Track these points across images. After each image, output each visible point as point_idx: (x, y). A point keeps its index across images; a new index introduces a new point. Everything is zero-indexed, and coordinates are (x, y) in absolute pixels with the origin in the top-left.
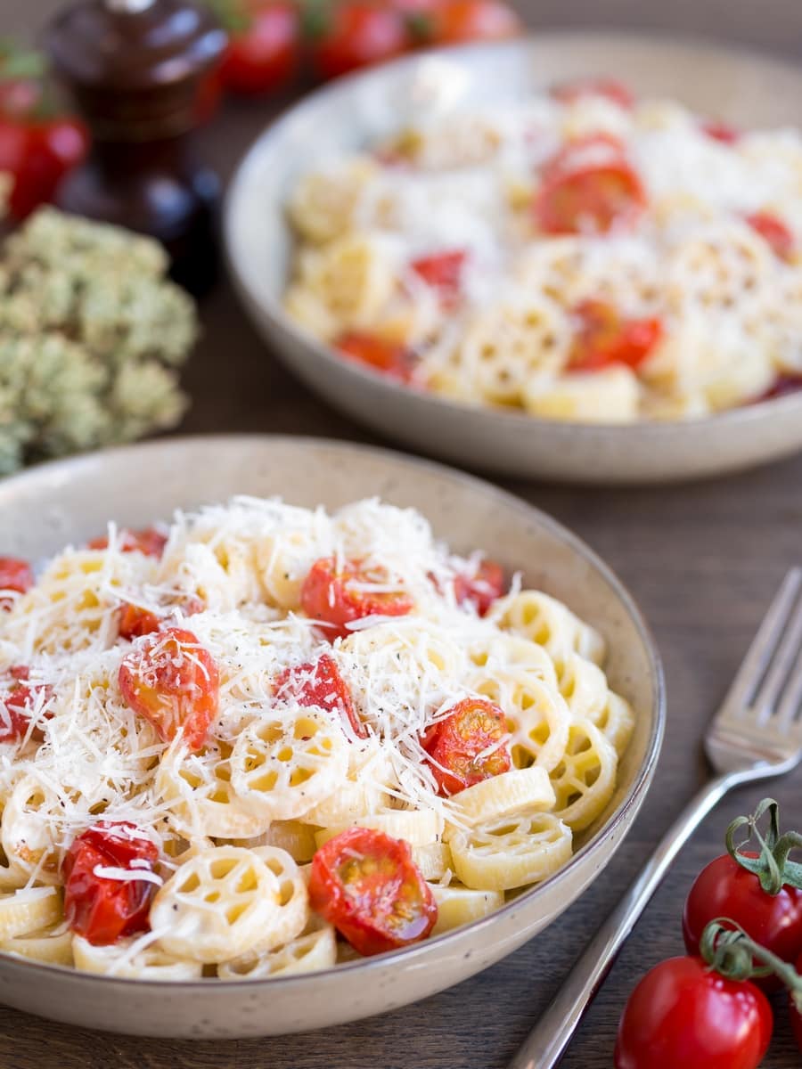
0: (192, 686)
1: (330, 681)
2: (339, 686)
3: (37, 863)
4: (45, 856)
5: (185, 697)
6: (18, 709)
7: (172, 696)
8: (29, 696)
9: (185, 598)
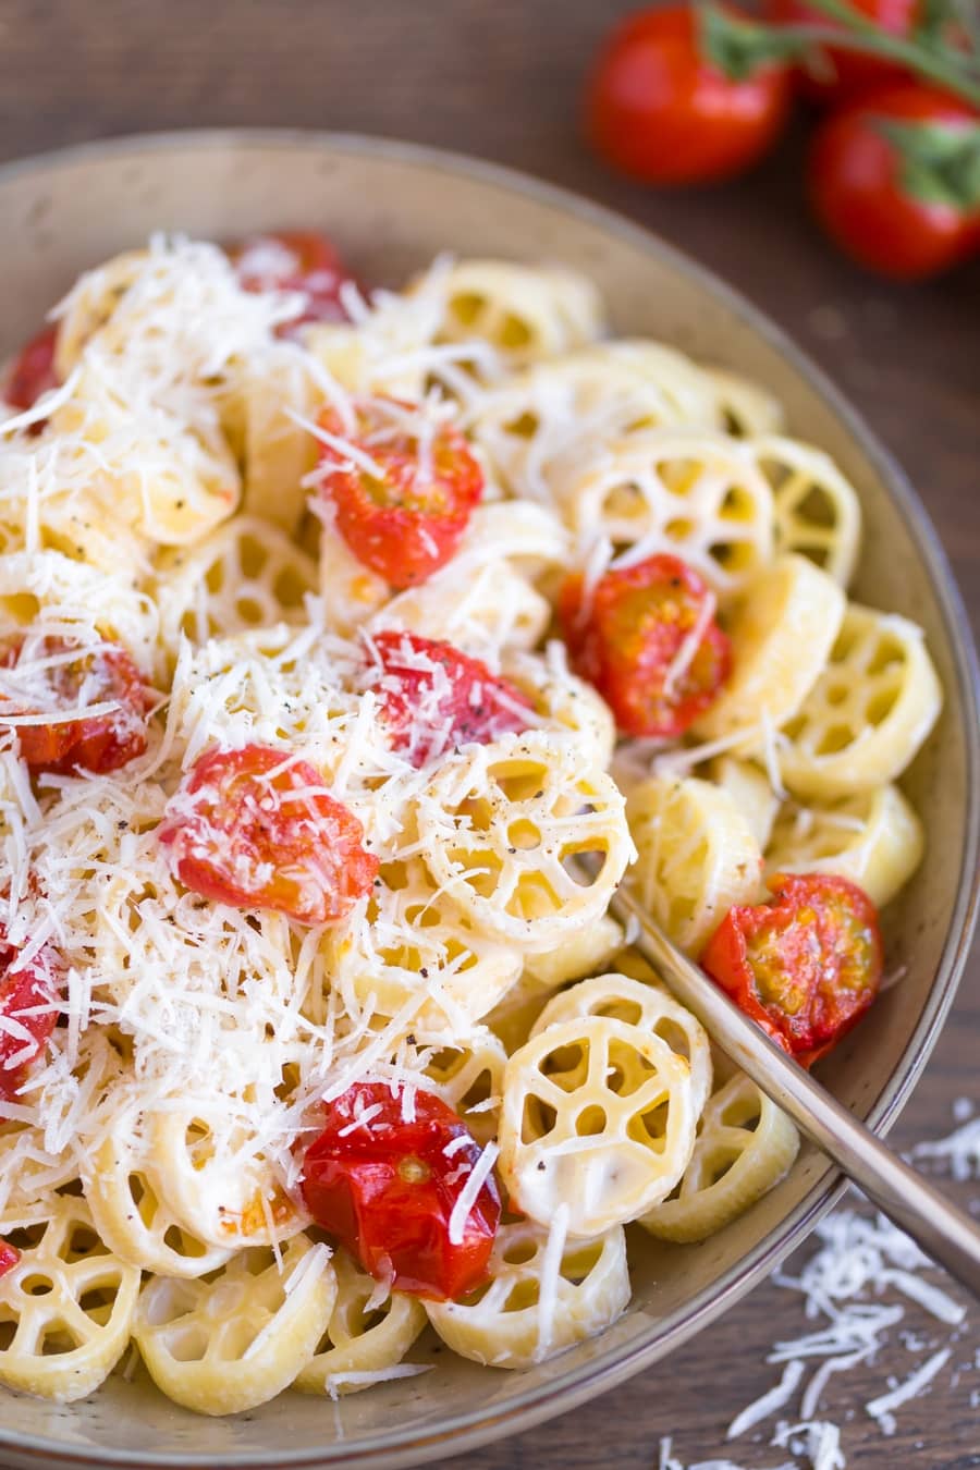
0: (319, 825)
1: (460, 672)
2: (477, 671)
3: (265, 1224)
4: (267, 1208)
5: (318, 848)
6: (34, 1012)
7: (299, 860)
8: (35, 981)
9: (92, 657)
